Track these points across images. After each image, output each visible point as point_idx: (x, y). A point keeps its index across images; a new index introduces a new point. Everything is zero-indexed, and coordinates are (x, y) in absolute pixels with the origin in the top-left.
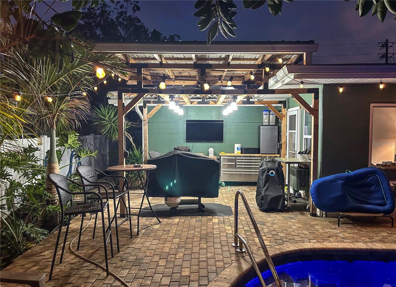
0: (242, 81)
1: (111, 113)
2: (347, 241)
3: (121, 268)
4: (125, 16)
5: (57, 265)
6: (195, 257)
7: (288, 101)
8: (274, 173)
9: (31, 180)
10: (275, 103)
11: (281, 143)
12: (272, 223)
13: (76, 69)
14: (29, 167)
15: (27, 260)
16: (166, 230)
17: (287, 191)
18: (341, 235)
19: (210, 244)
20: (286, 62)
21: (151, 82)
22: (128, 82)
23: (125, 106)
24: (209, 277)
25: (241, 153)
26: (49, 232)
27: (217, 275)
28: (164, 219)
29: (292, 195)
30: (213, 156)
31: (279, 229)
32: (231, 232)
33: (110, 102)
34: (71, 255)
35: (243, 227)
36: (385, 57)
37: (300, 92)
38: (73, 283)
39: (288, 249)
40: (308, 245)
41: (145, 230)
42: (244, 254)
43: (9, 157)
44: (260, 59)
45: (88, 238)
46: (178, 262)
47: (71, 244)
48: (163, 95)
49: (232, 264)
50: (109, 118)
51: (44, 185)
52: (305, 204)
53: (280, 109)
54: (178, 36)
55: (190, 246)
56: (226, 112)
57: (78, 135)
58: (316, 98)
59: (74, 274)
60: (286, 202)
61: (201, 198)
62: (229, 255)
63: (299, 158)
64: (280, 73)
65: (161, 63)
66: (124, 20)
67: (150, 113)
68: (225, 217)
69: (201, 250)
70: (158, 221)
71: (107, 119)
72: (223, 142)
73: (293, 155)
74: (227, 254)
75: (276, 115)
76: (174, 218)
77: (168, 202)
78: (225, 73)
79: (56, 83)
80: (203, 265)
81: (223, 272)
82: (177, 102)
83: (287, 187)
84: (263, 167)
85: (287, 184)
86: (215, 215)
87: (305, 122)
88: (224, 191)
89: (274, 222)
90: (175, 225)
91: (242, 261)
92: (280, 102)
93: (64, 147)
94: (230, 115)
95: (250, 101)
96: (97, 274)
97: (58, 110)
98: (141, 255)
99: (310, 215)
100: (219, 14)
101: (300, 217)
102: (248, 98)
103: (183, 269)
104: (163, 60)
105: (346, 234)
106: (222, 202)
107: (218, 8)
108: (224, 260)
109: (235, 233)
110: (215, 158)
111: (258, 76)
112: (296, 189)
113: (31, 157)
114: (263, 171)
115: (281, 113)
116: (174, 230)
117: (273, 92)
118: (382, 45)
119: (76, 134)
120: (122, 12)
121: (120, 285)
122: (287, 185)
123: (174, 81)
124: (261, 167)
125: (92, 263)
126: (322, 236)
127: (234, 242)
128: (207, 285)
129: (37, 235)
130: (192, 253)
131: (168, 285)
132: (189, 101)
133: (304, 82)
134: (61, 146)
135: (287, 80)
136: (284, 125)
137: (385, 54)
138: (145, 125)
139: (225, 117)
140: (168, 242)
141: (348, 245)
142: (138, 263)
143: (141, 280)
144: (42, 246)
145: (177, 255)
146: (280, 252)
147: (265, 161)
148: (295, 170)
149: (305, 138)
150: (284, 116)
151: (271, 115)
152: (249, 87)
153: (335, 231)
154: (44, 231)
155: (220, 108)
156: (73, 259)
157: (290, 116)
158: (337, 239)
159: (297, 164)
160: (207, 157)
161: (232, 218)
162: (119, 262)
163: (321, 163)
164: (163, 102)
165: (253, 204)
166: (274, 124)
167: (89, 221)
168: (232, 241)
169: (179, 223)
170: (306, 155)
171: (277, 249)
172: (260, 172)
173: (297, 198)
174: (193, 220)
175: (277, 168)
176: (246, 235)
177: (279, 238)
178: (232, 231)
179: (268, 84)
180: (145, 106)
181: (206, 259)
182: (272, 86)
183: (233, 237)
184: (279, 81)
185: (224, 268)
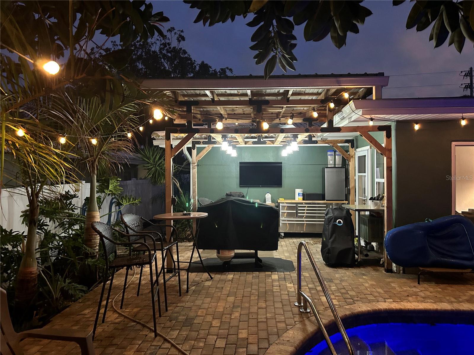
0: (303, 118)
1: (156, 155)
2: (429, 301)
3: (170, 329)
4: (169, 48)
5: (100, 325)
6: (252, 317)
7: (357, 140)
8: (342, 222)
9: (68, 231)
10: (342, 142)
11: (349, 187)
12: (340, 280)
13: (122, 108)
14: (65, 216)
15: (65, 319)
16: (219, 287)
17: (357, 243)
18: (422, 294)
19: (269, 303)
20: (353, 96)
21: (201, 121)
22: (175, 121)
23: (173, 147)
24: (270, 339)
25: (303, 200)
26: (88, 289)
27: (279, 337)
28: (216, 275)
29: (363, 247)
30: (271, 202)
31: (348, 287)
32: (293, 290)
33: (155, 143)
34: (114, 314)
35: (307, 285)
36: (469, 88)
37: (370, 130)
38: (117, 345)
39: (360, 310)
40: (383, 306)
41: (195, 287)
42: (309, 315)
43: (45, 205)
44: (323, 94)
45: (131, 295)
46: (234, 323)
47: (114, 301)
48: (215, 135)
49: (296, 326)
50: (154, 161)
51: (83, 235)
52: (379, 258)
53: (347, 149)
54: (231, 70)
55: (247, 305)
56: (285, 153)
57: (120, 179)
58: (389, 136)
59: (118, 335)
60: (356, 256)
61: (258, 251)
62: (292, 315)
63: (371, 205)
64: (346, 109)
65: (213, 100)
66: (168, 52)
67: (200, 155)
68: (286, 273)
69: (259, 310)
70: (209, 276)
71: (152, 162)
72: (281, 187)
73: (364, 202)
74: (290, 314)
75: (342, 156)
76: (227, 274)
77: (220, 255)
78: (284, 109)
79: (99, 124)
80: (262, 326)
81: (285, 335)
82: (230, 143)
83: (357, 238)
84: (329, 215)
85: (357, 235)
86: (274, 270)
87: (376, 164)
88: (284, 243)
89: (343, 278)
90: (229, 282)
91: (307, 322)
92: (347, 141)
93: (104, 193)
94: (290, 156)
95: (313, 140)
96: (144, 335)
97: (99, 152)
98: (192, 314)
99: (385, 271)
100: (277, 47)
101: (374, 273)
102: (310, 137)
103: (240, 331)
104: (215, 96)
105: (428, 293)
106: (282, 256)
107: (276, 40)
108: (287, 321)
109: (298, 291)
110: (273, 205)
111: (322, 112)
112: (368, 241)
113: (68, 204)
114: (330, 219)
115: (349, 153)
116: (228, 287)
117: (338, 130)
118: (465, 73)
119: (118, 179)
120: (166, 43)
121: (170, 347)
122: (357, 237)
123: (226, 120)
124: (326, 215)
125: (138, 323)
126: (399, 295)
127: (297, 301)
128: (268, 348)
129: (76, 292)
130: (249, 313)
131: (223, 348)
132: (244, 140)
133: (374, 119)
134: (101, 192)
135: (354, 117)
136: (352, 167)
137: (469, 84)
138: (193, 168)
139: (284, 158)
140: (221, 301)
141: (430, 306)
142: (188, 322)
143: (193, 342)
144: (82, 304)
145: (232, 315)
146: (351, 313)
147: (331, 209)
148: (365, 218)
149: (377, 182)
150: (352, 157)
151: (337, 156)
152: (310, 125)
153: (414, 289)
154: (83, 288)
155: (278, 149)
156: (117, 318)
157: (359, 157)
158: (417, 298)
159: (369, 212)
160: (264, 203)
161: (294, 275)
162: (167, 322)
163: (396, 211)
164: (214, 143)
165: (318, 259)
166: (341, 166)
167: (132, 277)
168: (295, 299)
169: (233, 279)
170: (379, 201)
171: (347, 309)
172: (326, 221)
173: (369, 251)
174: (249, 277)
175: (345, 216)
176: (311, 293)
177: (350, 297)
178: (295, 289)
179: (333, 121)
180: (194, 147)
181: (265, 320)
182: (337, 123)
183: (296, 295)
184: (345, 118)
185: (286, 330)
